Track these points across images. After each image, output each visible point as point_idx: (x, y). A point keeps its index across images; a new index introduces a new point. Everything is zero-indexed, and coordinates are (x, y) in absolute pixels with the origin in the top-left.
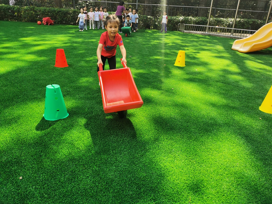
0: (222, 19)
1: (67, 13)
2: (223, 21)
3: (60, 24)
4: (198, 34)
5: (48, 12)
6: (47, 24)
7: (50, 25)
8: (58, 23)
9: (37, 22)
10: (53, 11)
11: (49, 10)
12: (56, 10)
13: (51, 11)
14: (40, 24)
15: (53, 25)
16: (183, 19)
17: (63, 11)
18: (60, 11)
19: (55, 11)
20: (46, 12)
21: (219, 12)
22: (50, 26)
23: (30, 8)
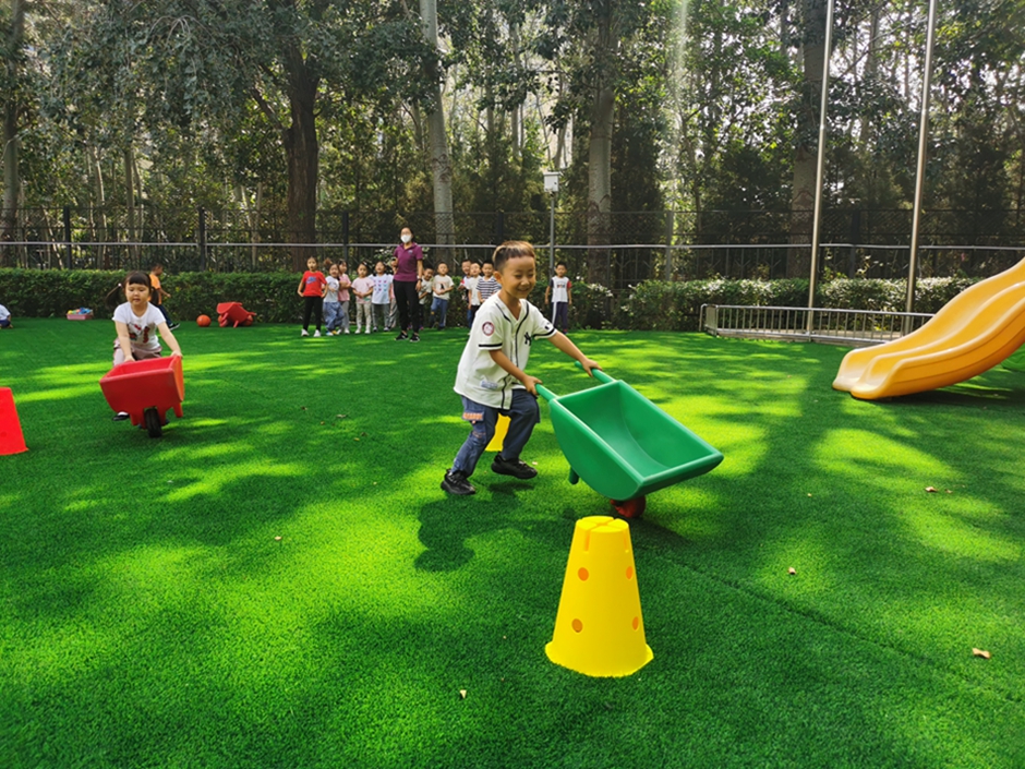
0: (879, 281)
2: (880, 291)
3: (284, 322)
4: (770, 338)
5: (248, 286)
6: (230, 323)
7: (238, 326)
9: (196, 319)
10: (261, 283)
12: (271, 279)
13: (254, 283)
14: (207, 325)
15: (250, 326)
16: (717, 287)
19: (267, 282)
20: (239, 287)
21: (867, 258)
22: (240, 328)
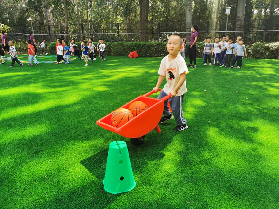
1: (151, 46)
3: (144, 56)
5: (135, 46)
8: (142, 56)
11: (135, 44)
12: (141, 44)
17: (148, 44)
18: (145, 45)
20: (132, 46)
22: (135, 59)
23: (119, 43)
